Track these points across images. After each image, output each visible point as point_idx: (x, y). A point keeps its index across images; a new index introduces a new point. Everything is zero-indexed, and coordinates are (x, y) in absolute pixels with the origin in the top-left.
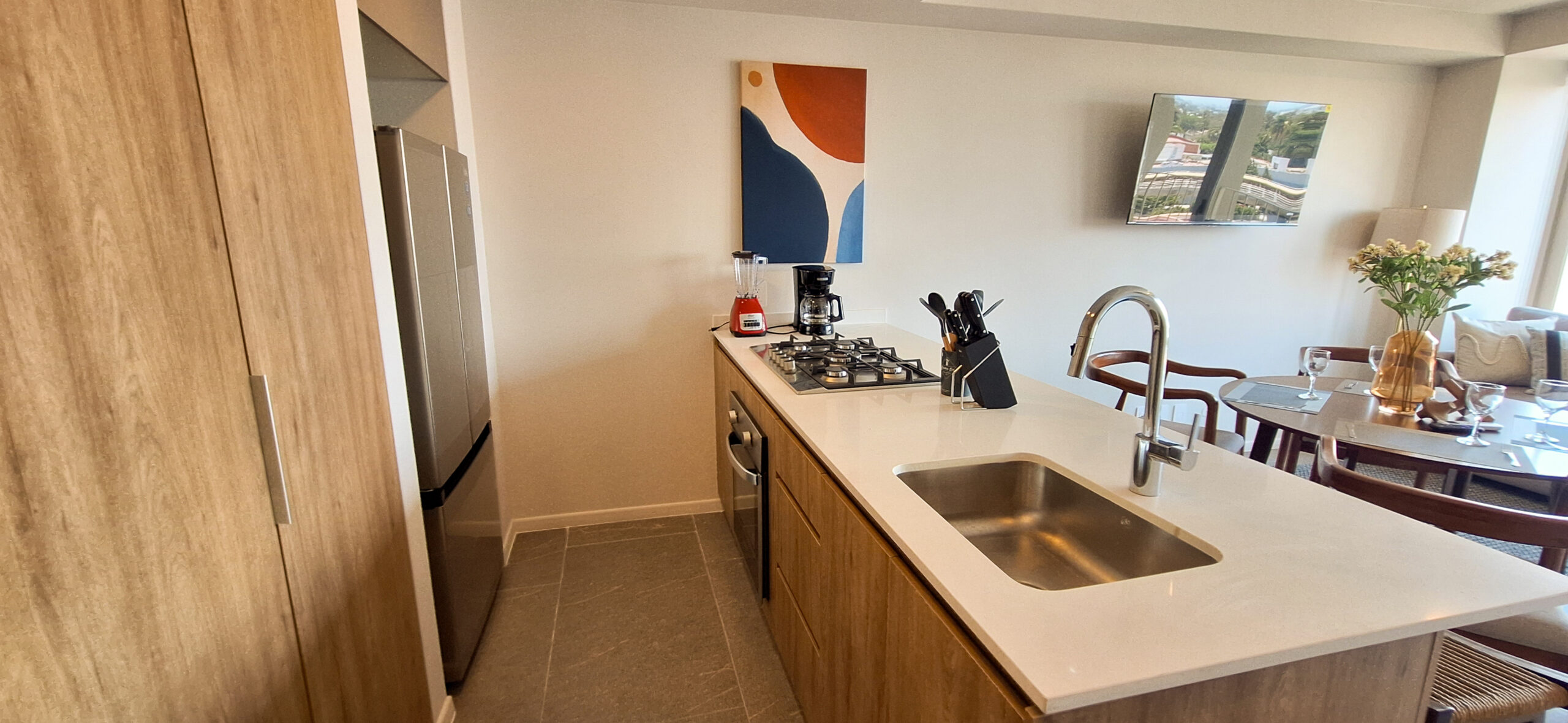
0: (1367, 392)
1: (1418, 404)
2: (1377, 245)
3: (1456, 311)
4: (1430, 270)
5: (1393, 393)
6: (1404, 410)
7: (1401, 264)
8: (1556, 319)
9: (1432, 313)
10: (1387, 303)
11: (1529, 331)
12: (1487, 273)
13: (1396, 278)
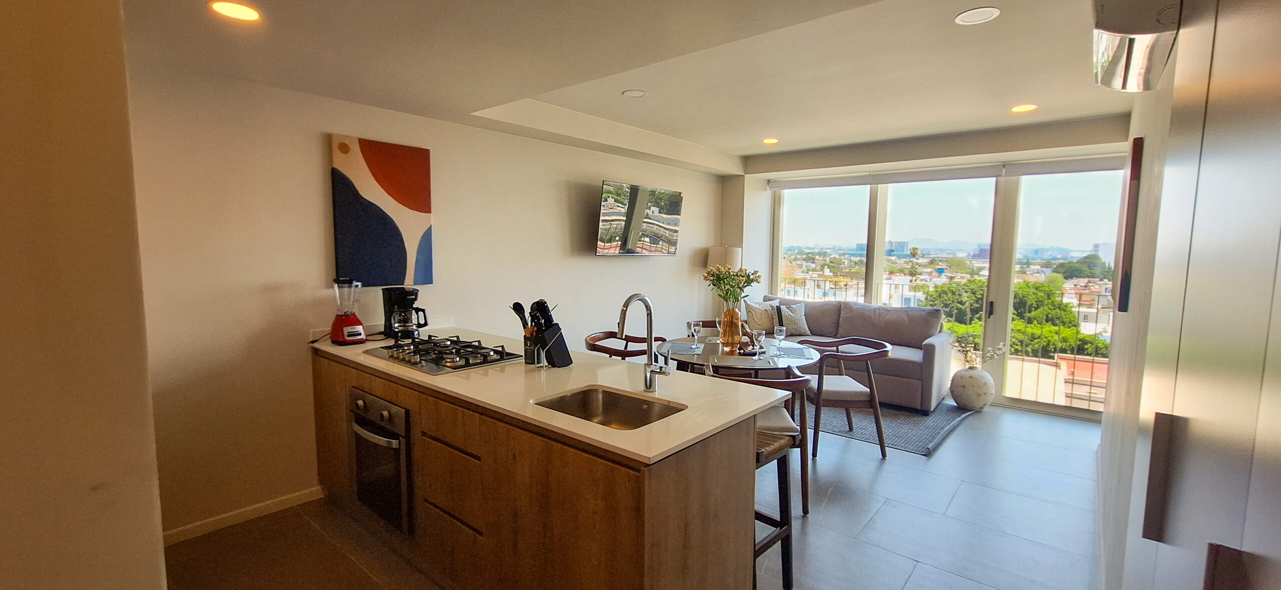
0: (718, 342)
1: (737, 344)
2: (713, 267)
3: (745, 298)
4: (733, 279)
5: (728, 340)
6: (733, 348)
7: (723, 277)
8: (779, 300)
9: (737, 300)
10: (720, 295)
11: (771, 306)
12: (752, 281)
13: (722, 283)
